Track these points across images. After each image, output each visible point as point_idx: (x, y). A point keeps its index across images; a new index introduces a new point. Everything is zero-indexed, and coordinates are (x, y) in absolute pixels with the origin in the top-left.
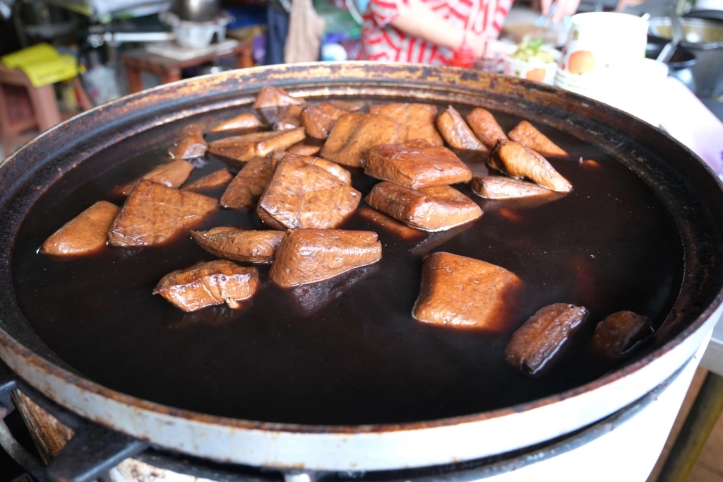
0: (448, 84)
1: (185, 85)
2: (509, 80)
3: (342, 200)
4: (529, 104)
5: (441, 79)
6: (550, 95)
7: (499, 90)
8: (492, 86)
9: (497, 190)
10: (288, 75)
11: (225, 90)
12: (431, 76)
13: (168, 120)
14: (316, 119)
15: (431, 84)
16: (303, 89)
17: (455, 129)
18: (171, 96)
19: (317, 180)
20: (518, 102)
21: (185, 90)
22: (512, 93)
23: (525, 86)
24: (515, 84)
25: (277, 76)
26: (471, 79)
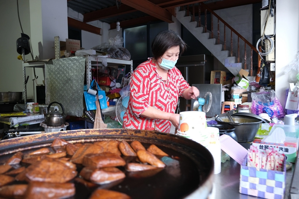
0: (131, 135)
1: (22, 138)
2: (151, 132)
3: (67, 174)
4: (159, 140)
5: (128, 134)
6: (165, 136)
7: (148, 136)
8: (146, 135)
9: (134, 168)
10: (68, 135)
11: (40, 141)
12: (124, 133)
13: (11, 152)
14: (71, 148)
15: (124, 136)
16: (73, 140)
17: (125, 148)
18: (15, 143)
19: (58, 166)
20: (155, 140)
21: (22, 141)
22: (153, 137)
23: (157, 134)
24: (153, 133)
25: (63, 135)
26: (138, 133)
